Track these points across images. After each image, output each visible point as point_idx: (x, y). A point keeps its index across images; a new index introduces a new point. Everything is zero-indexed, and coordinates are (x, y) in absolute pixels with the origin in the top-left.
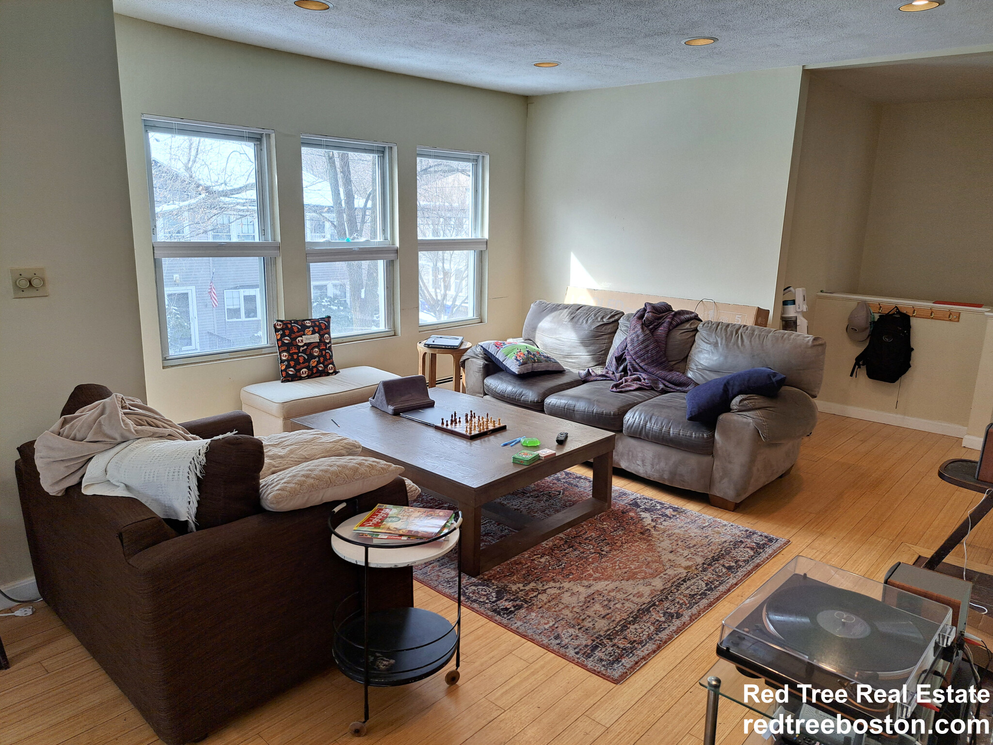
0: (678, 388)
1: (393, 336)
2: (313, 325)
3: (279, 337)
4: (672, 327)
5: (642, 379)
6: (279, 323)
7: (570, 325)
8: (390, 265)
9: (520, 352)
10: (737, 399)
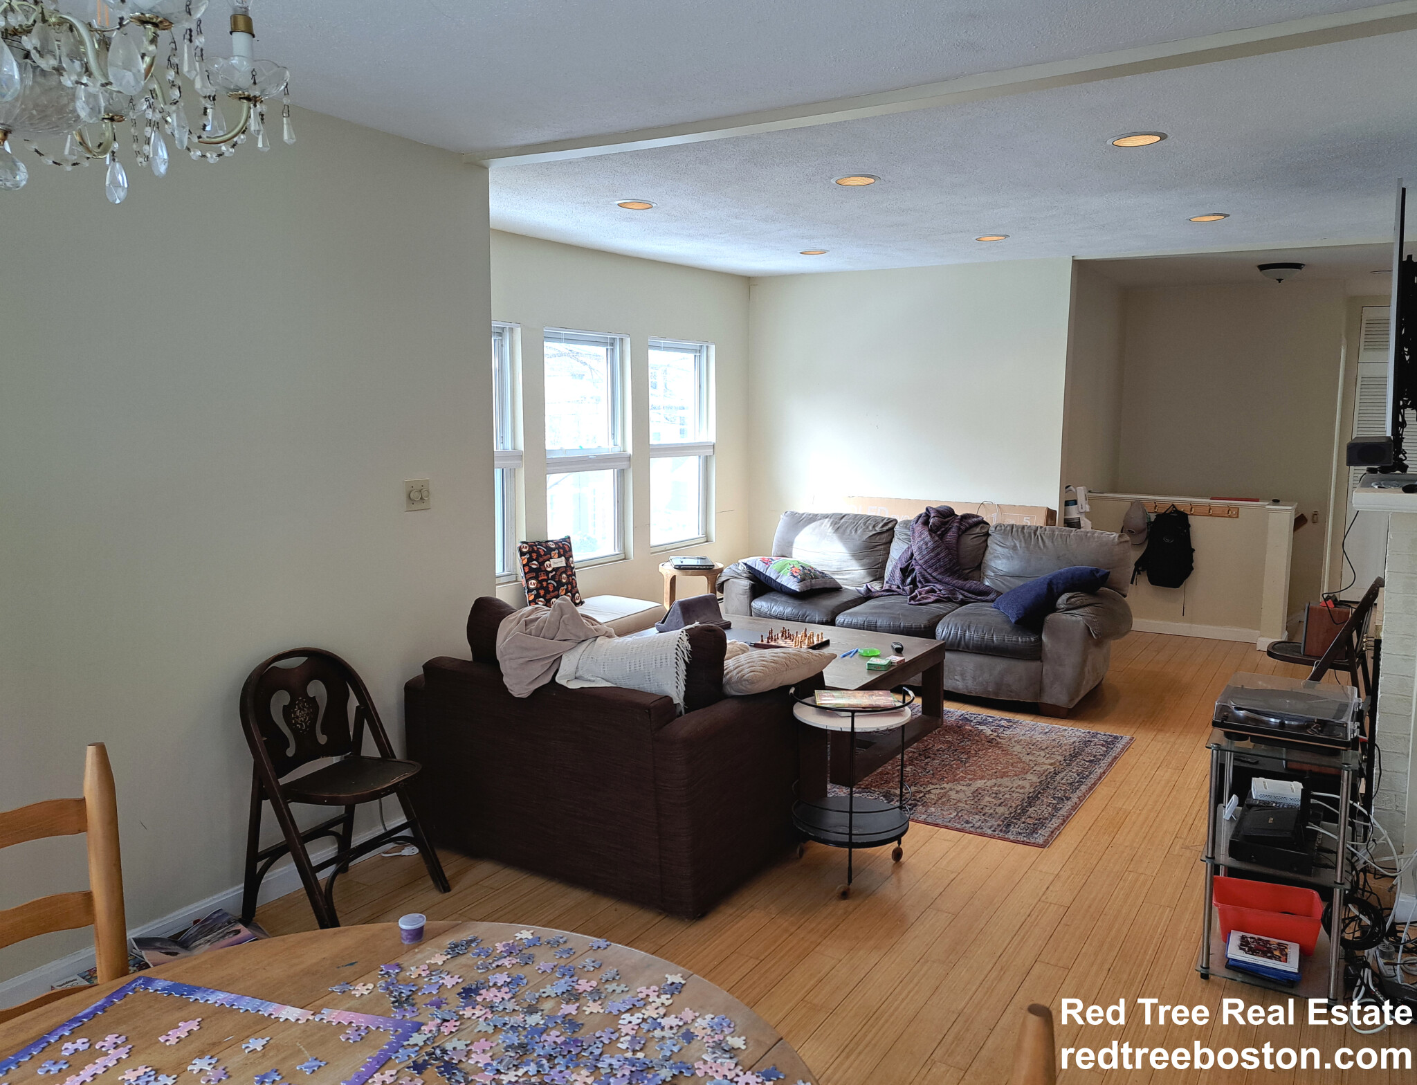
0: (979, 598)
1: (623, 559)
2: (557, 546)
3: (525, 562)
4: (962, 532)
5: (937, 590)
6: (525, 545)
7: (835, 537)
8: (621, 474)
9: (794, 567)
10: (1064, 597)
